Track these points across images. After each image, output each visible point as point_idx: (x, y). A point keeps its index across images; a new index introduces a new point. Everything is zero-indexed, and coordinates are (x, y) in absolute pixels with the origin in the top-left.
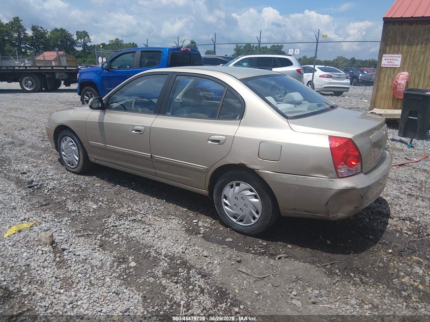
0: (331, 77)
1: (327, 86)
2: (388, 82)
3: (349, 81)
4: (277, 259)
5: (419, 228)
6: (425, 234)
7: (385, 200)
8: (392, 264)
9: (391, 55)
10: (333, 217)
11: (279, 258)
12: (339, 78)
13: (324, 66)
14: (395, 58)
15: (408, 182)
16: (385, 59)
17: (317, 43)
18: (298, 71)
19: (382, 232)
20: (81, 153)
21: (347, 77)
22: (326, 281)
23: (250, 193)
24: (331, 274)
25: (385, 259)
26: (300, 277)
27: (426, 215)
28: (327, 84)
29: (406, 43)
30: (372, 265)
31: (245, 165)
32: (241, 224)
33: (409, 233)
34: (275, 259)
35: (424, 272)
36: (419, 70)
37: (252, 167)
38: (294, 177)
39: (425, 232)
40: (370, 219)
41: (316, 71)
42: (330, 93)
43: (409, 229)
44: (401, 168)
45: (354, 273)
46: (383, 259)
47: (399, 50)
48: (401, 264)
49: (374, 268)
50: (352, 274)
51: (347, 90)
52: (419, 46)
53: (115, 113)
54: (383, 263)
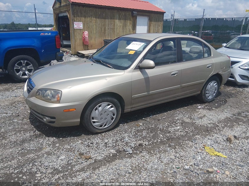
2: (79, 37)
9: (78, 23)
14: (79, 24)
16: (76, 25)
23: (215, 84)
29: (83, 16)
36: (91, 30)
47: (81, 20)
52: (89, 18)
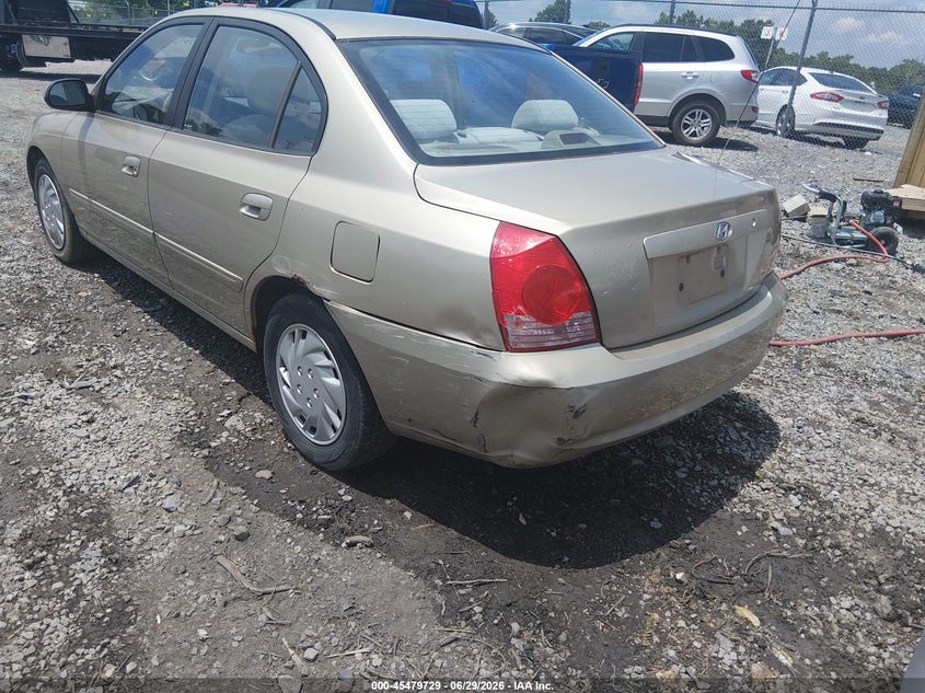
0: (839, 99)
1: (828, 121)
3: (884, 115)
4: (344, 545)
5: (821, 520)
6: (827, 543)
7: (774, 426)
8: (656, 616)
10: (503, 458)
11: (352, 545)
12: (860, 103)
13: (827, 72)
15: (883, 383)
17: (814, 9)
18: (746, 74)
19: (703, 514)
20: (66, 217)
21: (880, 104)
22: (425, 630)
23: (326, 362)
24: (456, 613)
25: (646, 596)
26: (362, 607)
27: (872, 485)
28: (828, 117)
30: (596, 607)
31: (303, 283)
32: (311, 437)
33: (783, 531)
34: (338, 546)
35: (739, 662)
37: (318, 290)
38: (400, 332)
39: (831, 536)
40: (691, 473)
41: (806, 81)
42: (832, 140)
43: (789, 517)
44: (889, 345)
45: (524, 624)
46: (640, 597)
48: (681, 623)
49: (597, 617)
50: (515, 627)
51: (875, 135)
53: (122, 124)
54: (633, 609)
